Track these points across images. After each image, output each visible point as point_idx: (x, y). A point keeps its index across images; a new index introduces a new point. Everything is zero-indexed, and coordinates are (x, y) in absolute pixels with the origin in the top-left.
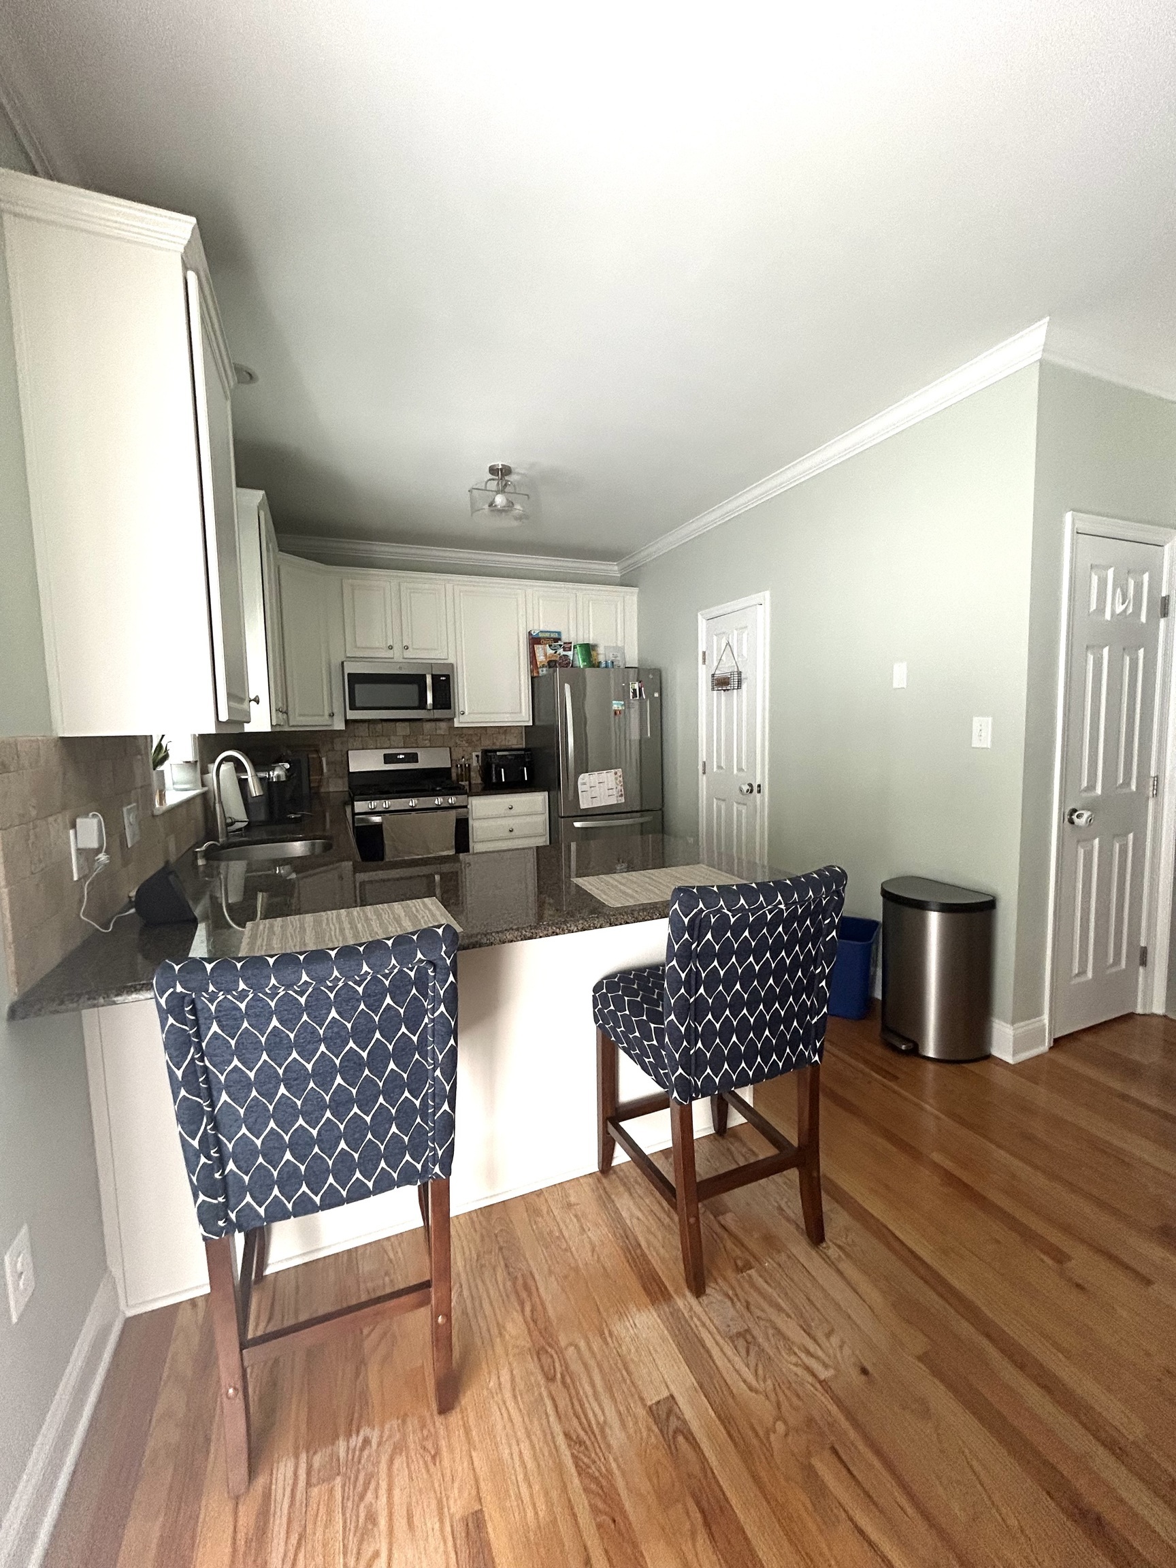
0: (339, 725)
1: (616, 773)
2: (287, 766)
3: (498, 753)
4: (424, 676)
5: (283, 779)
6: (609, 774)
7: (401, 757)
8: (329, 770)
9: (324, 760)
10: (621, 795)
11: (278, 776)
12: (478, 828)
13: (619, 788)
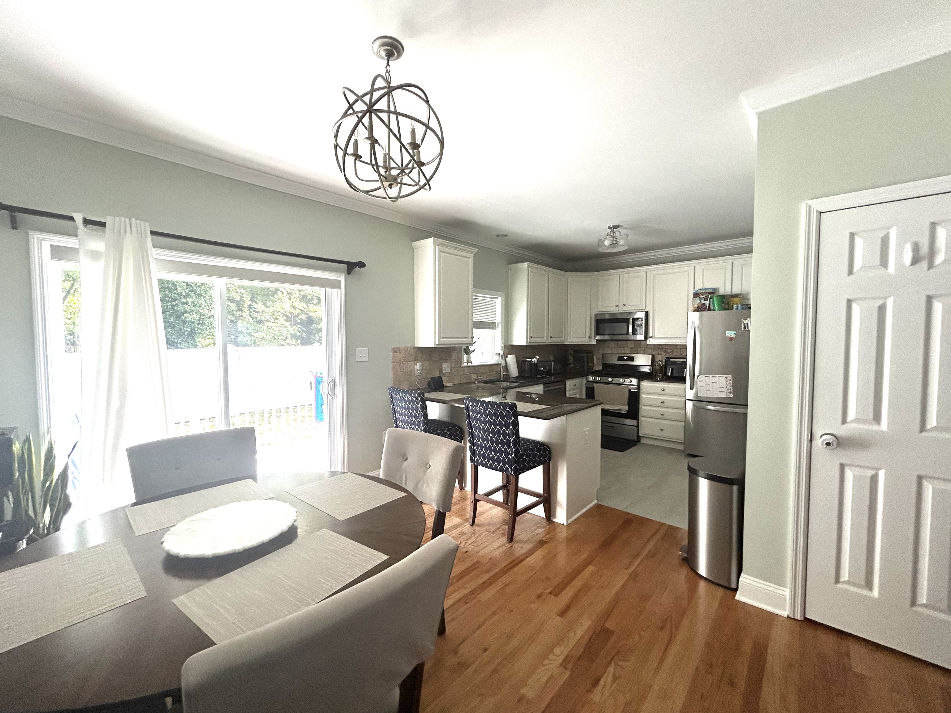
0: (594, 342)
1: (726, 378)
2: (538, 357)
3: (671, 360)
4: (629, 319)
5: (536, 362)
6: (720, 378)
7: (626, 358)
8: (596, 362)
9: (595, 357)
10: (730, 393)
11: (534, 361)
12: (644, 397)
13: (729, 387)
